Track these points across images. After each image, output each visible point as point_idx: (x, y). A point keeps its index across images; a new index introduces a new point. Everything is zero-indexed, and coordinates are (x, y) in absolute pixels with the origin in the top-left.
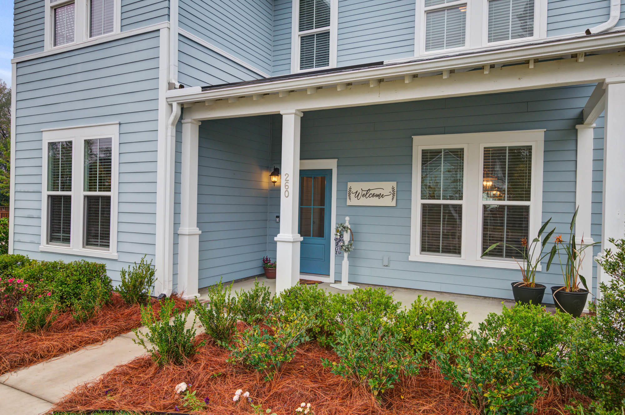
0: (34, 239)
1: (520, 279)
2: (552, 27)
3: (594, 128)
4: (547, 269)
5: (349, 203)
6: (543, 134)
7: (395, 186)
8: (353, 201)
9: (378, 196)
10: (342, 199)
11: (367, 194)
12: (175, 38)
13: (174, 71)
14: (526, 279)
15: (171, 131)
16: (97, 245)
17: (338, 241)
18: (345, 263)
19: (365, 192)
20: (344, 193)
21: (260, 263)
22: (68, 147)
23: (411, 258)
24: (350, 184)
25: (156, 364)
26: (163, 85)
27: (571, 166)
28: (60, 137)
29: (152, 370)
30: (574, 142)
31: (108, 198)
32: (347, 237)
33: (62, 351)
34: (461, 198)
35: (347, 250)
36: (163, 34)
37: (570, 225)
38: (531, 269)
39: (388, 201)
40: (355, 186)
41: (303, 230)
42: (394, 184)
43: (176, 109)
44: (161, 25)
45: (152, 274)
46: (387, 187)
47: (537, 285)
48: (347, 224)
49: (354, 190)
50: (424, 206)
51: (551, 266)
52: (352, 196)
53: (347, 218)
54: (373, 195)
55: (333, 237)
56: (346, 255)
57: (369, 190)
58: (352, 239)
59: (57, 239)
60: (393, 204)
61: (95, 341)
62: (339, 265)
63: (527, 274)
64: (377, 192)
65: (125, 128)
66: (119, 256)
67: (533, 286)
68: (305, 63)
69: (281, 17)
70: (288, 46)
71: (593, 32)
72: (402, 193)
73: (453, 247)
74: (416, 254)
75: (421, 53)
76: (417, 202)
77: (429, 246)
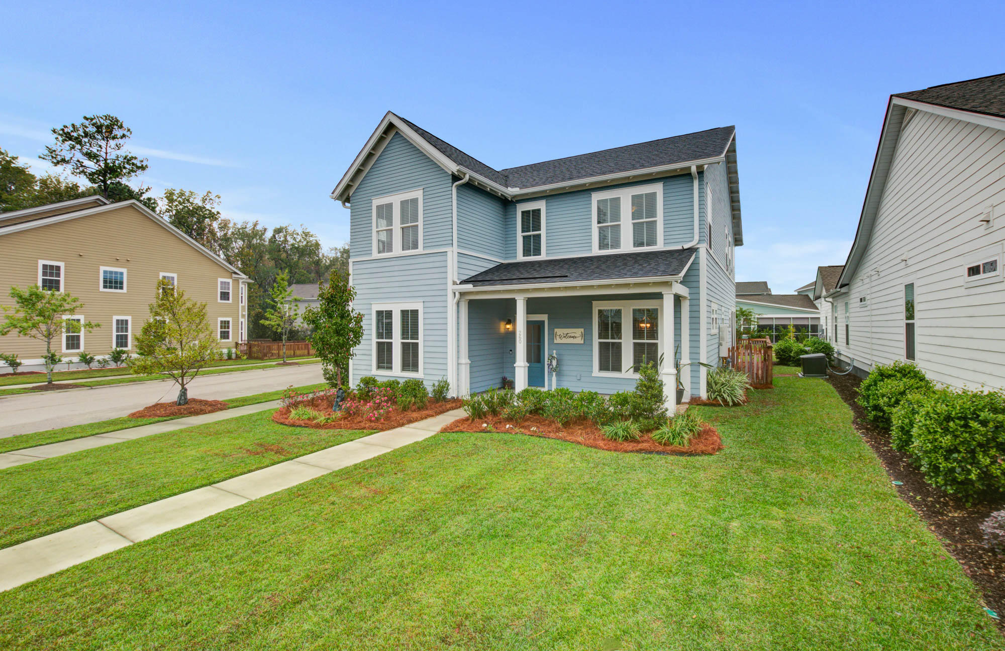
0: (368, 368)
2: (669, 242)
3: (689, 299)
5: (555, 342)
7: (583, 332)
8: (557, 341)
9: (573, 337)
10: (551, 339)
11: (566, 336)
12: (456, 255)
13: (456, 274)
15: (455, 307)
16: (410, 370)
17: (549, 365)
18: (554, 378)
20: (552, 335)
21: (500, 380)
22: (389, 314)
23: (593, 375)
24: (556, 330)
25: (471, 419)
26: (450, 282)
28: (384, 308)
29: (470, 421)
31: (417, 344)
32: (554, 363)
33: (422, 419)
34: (620, 338)
35: (555, 370)
36: (449, 254)
39: (579, 341)
40: (559, 331)
41: (529, 360)
42: (582, 330)
43: (457, 295)
44: (448, 249)
45: (448, 385)
46: (579, 332)
48: (555, 355)
49: (558, 334)
50: (600, 344)
52: (558, 337)
53: (555, 351)
54: (570, 337)
55: (546, 363)
56: (554, 374)
57: (568, 334)
58: (558, 364)
59: (383, 368)
60: (582, 342)
61: (432, 416)
62: (550, 380)
64: (573, 335)
65: (427, 305)
66: (424, 377)
68: (526, 252)
69: (509, 223)
70: (514, 242)
71: (685, 248)
72: (587, 336)
73: (617, 368)
74: (596, 372)
75: (596, 251)
76: (596, 341)
77: (603, 367)
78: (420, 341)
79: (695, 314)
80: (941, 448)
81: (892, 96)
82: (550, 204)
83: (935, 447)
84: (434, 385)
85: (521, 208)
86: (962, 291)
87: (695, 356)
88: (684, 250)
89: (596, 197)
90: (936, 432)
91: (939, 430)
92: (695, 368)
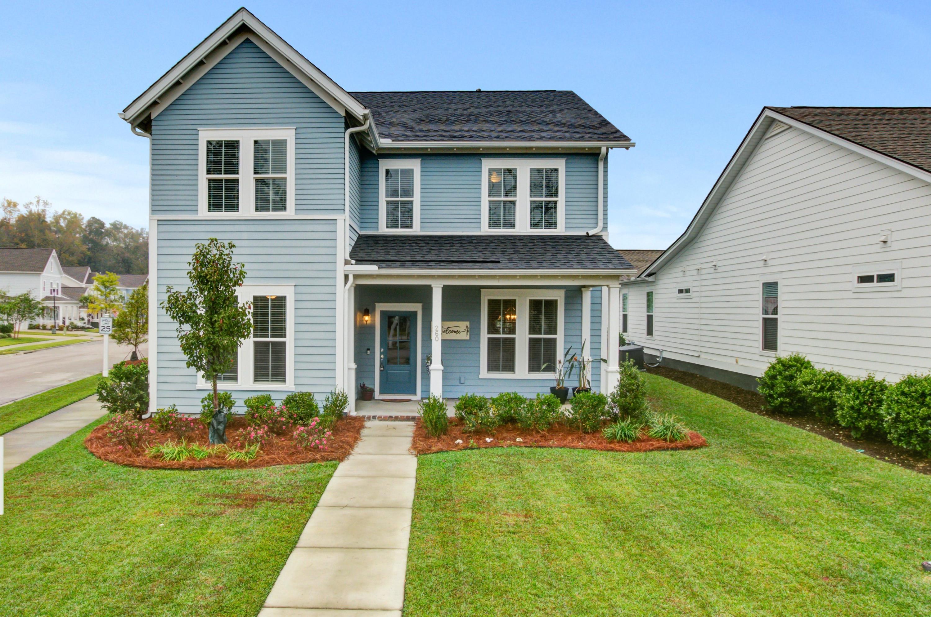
0: (189, 379)
1: (554, 384)
2: (568, 225)
3: (591, 291)
4: (569, 377)
6: (564, 293)
7: (469, 325)
9: (456, 332)
10: (426, 334)
12: (348, 224)
13: (348, 250)
14: (558, 385)
16: (268, 381)
19: (446, 330)
20: (428, 329)
23: (481, 377)
26: (340, 261)
27: (578, 313)
29: (435, 438)
30: (580, 298)
31: (282, 343)
34: (514, 333)
37: (580, 350)
38: (561, 378)
39: (464, 336)
42: (468, 323)
43: (351, 278)
44: (337, 216)
46: (463, 325)
47: (565, 388)
50: (489, 339)
51: (571, 376)
54: (452, 332)
55: (419, 364)
57: (449, 327)
60: (468, 338)
62: (425, 385)
63: (559, 381)
64: (455, 329)
66: (296, 388)
67: (562, 388)
68: (393, 222)
69: (367, 182)
70: (375, 208)
71: (590, 234)
72: (474, 330)
73: (510, 366)
74: (484, 373)
75: (485, 230)
76: (485, 336)
77: (493, 366)
78: (289, 340)
79: (597, 307)
80: (918, 417)
81: (765, 108)
82: (426, 165)
83: (914, 417)
84: (327, 400)
85: (384, 165)
86: (850, 295)
87: (596, 352)
88: (588, 236)
89: (487, 164)
90: (913, 406)
91: (916, 404)
92: (596, 365)
